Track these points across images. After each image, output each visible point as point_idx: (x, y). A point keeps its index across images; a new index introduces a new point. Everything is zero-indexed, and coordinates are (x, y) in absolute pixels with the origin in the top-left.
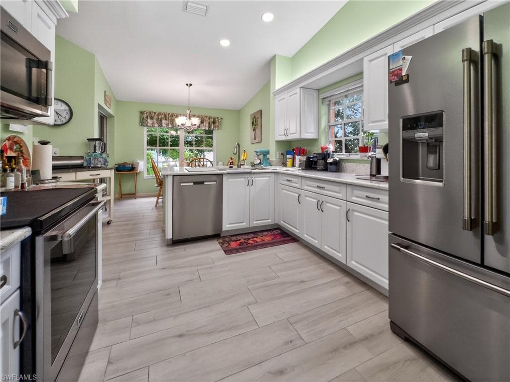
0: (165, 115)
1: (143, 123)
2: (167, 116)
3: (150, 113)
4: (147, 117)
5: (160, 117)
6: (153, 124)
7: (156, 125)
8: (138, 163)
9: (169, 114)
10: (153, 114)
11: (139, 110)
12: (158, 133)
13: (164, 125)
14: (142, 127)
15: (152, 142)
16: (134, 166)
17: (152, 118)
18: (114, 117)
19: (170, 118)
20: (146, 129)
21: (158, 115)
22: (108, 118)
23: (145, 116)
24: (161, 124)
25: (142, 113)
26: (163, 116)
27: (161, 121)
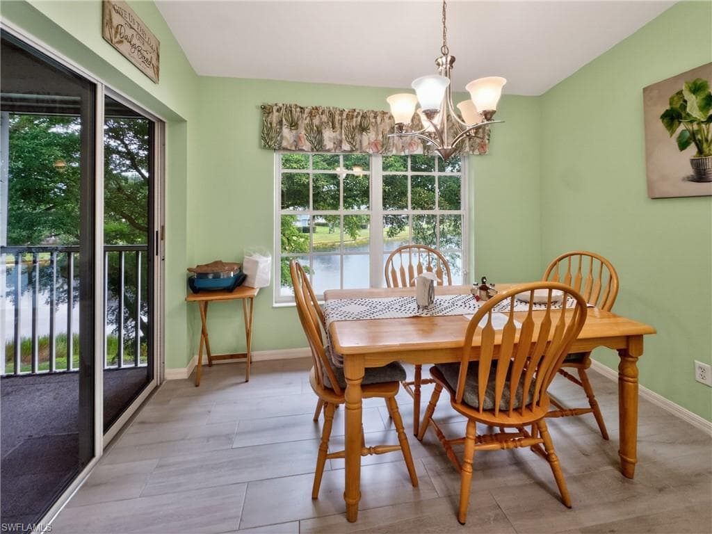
0: (332, 115)
1: (269, 139)
2: (337, 117)
3: (289, 109)
4: (280, 123)
5: (316, 121)
6: (297, 141)
7: (306, 146)
8: (257, 262)
9: (342, 112)
10: (296, 114)
11: (260, 104)
12: (311, 171)
13: (329, 145)
14: (266, 153)
15: (294, 194)
16: (245, 272)
17: (294, 125)
18: (186, 121)
19: (345, 123)
20: (277, 158)
21: (311, 115)
22: (167, 125)
23: (275, 117)
24: (321, 142)
25: (266, 110)
26: (324, 118)
27: (320, 132)
